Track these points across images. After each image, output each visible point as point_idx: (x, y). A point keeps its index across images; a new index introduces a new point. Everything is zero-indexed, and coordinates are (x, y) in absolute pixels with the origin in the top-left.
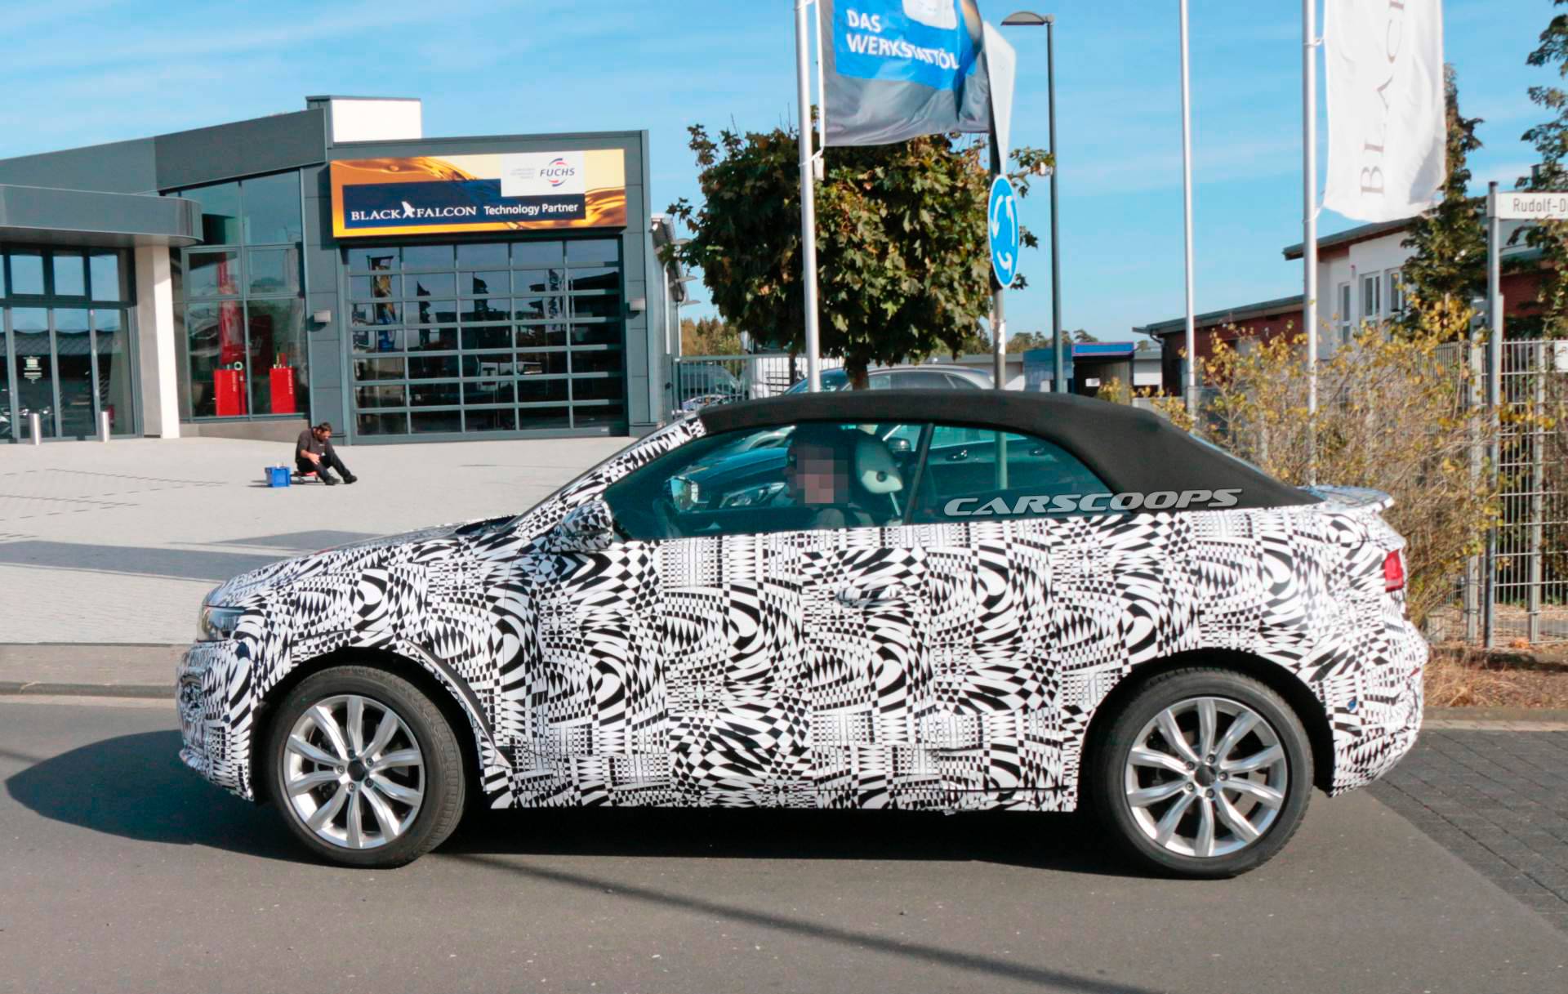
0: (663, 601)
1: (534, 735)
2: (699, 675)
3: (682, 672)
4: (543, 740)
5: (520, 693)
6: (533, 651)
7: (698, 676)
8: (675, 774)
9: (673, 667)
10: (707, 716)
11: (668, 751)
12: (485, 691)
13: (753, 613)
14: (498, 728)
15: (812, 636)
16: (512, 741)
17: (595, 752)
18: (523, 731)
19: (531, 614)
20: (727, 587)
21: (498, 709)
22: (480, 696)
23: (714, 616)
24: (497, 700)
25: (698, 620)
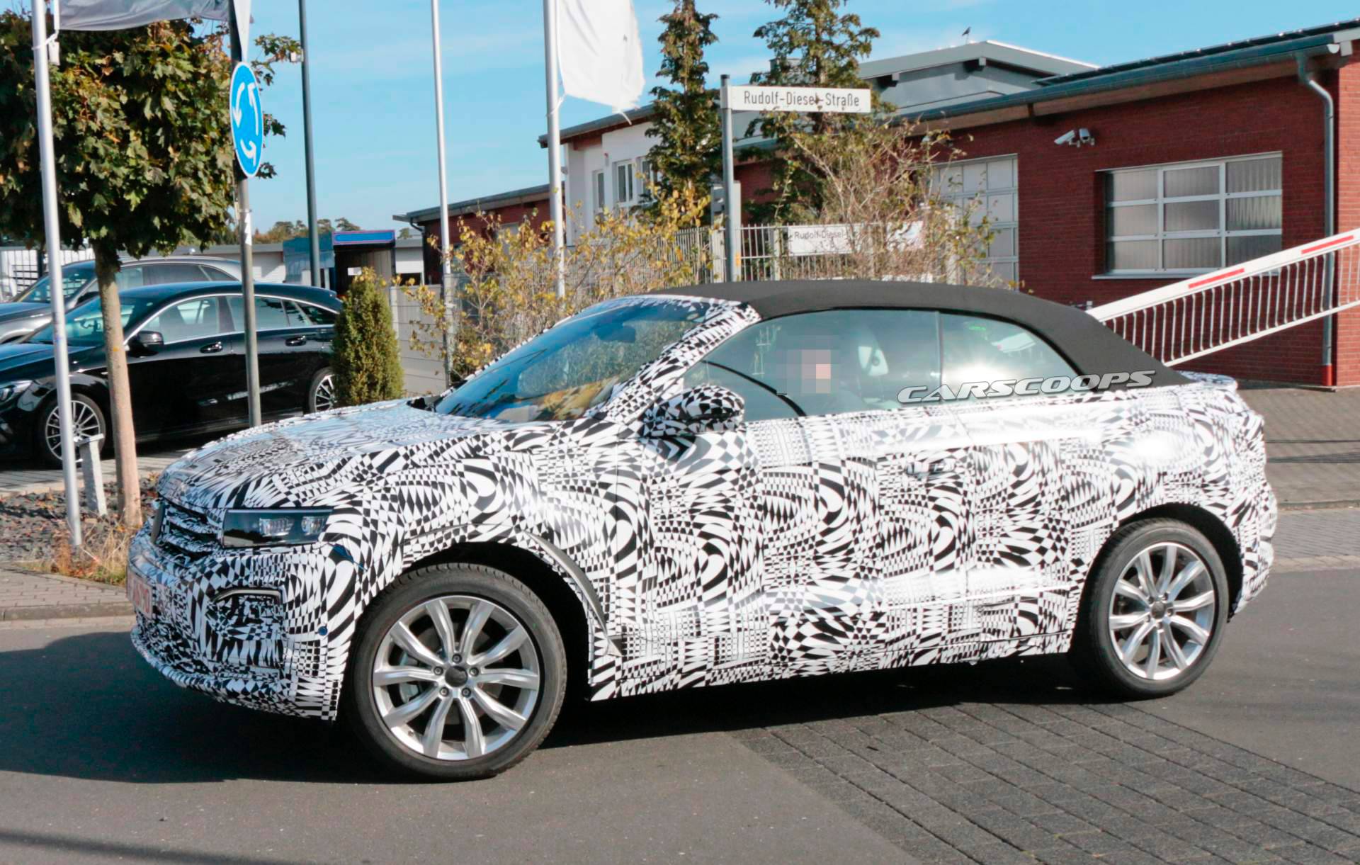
0: (762, 481)
1: (645, 621)
2: (792, 551)
3: (778, 549)
4: (654, 625)
5: (632, 579)
6: (646, 536)
7: (791, 553)
8: (772, 646)
9: (771, 545)
10: (798, 589)
11: (768, 626)
12: (602, 580)
13: (838, 488)
14: (612, 617)
15: (886, 508)
16: (624, 629)
17: (703, 633)
18: (633, 618)
19: (642, 499)
20: (815, 466)
21: (613, 598)
22: (596, 585)
23: (807, 494)
24: (612, 588)
25: (794, 498)
